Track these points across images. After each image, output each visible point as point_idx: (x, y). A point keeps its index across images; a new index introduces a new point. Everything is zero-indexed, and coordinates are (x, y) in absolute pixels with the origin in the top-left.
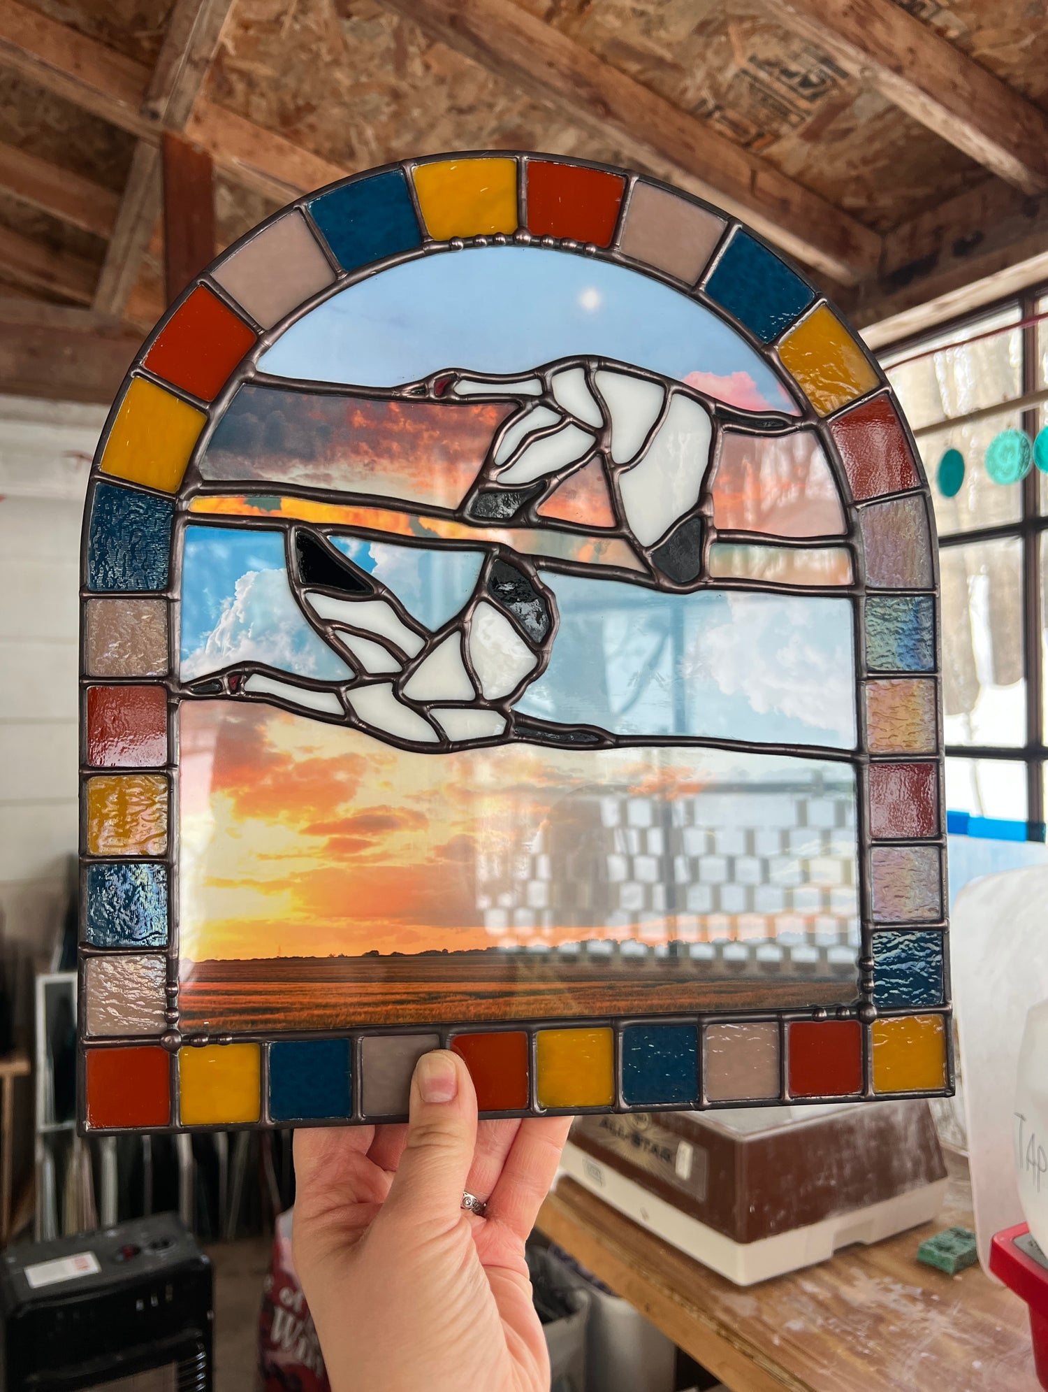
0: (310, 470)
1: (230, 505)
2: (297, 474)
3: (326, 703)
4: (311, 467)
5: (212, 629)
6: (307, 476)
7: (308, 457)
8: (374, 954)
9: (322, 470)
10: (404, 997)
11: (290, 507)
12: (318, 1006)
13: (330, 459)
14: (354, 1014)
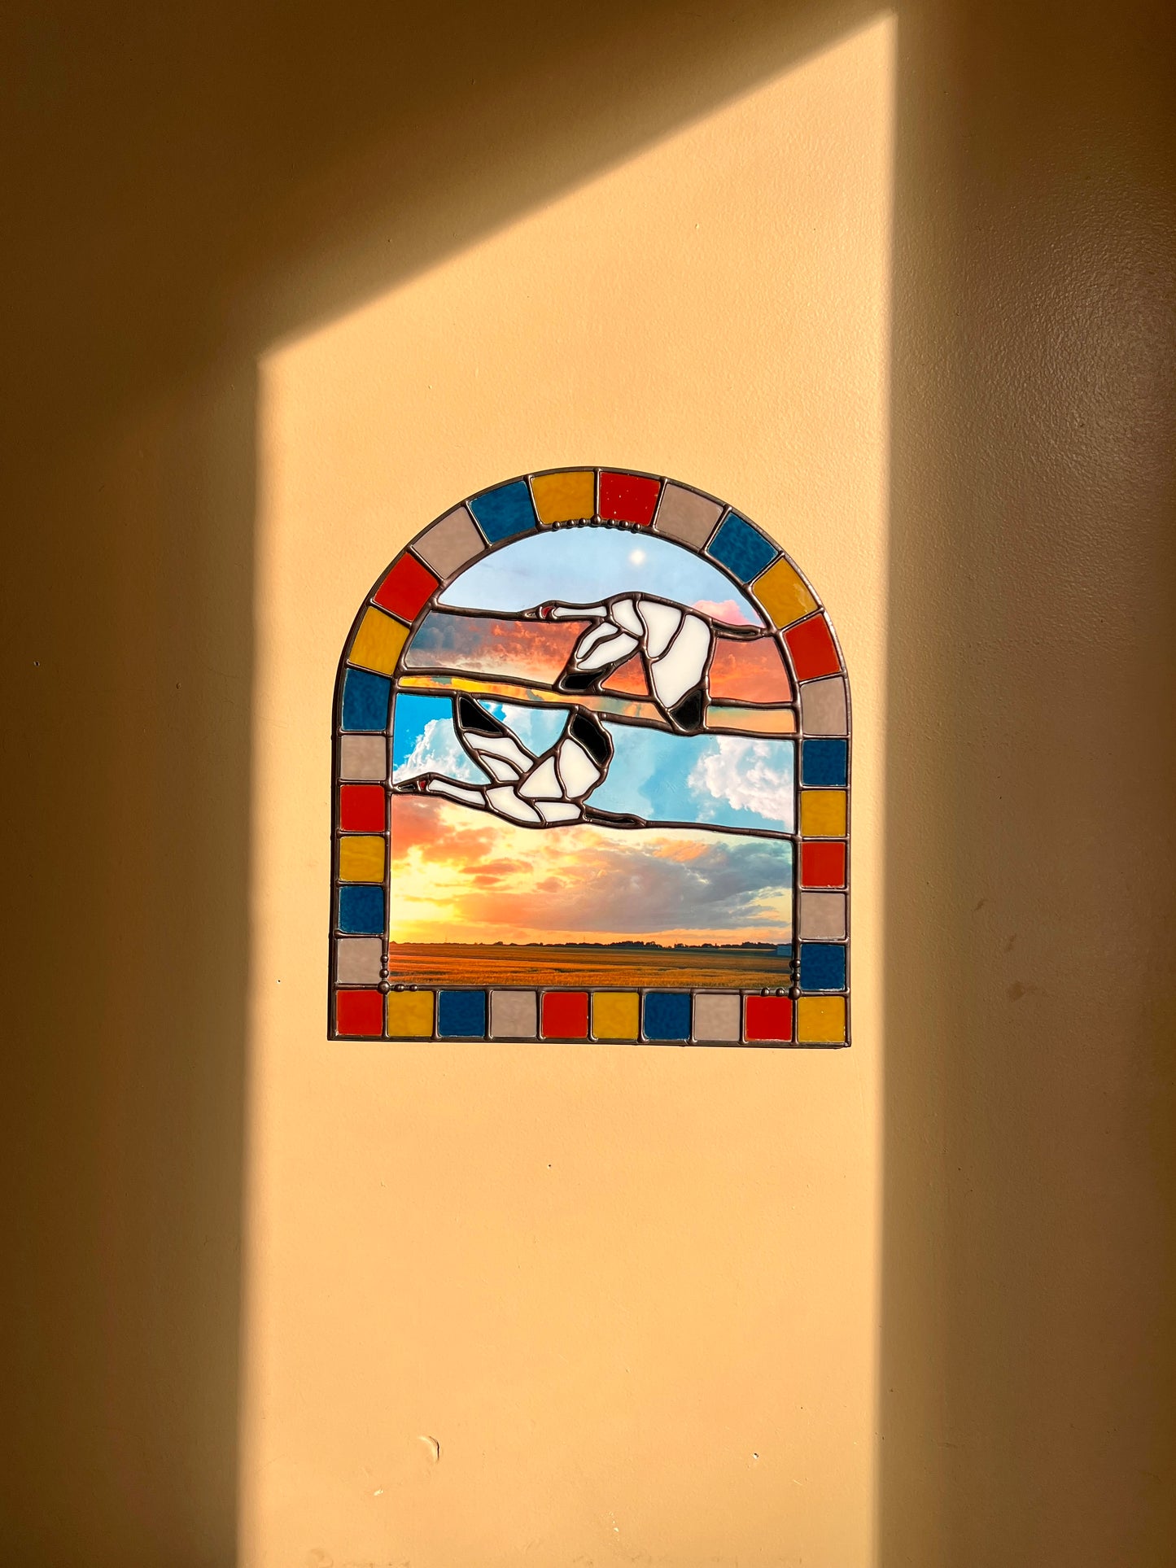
0: (469, 661)
1: (422, 682)
2: (461, 664)
3: (475, 797)
4: (469, 659)
5: (411, 753)
6: (467, 664)
7: (467, 654)
8: (500, 944)
9: (476, 661)
10: (517, 969)
11: (457, 684)
12: (467, 972)
13: (480, 655)
14: (488, 977)
